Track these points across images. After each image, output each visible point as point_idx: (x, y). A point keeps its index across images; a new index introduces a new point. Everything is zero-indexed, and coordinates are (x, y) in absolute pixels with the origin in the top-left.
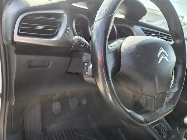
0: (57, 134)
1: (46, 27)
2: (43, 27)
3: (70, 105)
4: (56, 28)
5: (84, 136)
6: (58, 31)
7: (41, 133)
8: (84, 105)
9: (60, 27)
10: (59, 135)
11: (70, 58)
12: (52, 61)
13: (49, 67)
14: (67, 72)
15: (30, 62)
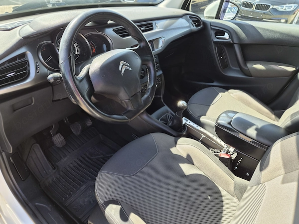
0: (71, 166)
1: (16, 72)
2: (14, 73)
3: (74, 132)
4: (26, 69)
5: (102, 156)
6: (29, 71)
7: (54, 171)
8: (91, 126)
9: (29, 66)
10: (75, 166)
11: (51, 87)
12: (34, 97)
13: (33, 104)
14: (53, 101)
15: (13, 106)
